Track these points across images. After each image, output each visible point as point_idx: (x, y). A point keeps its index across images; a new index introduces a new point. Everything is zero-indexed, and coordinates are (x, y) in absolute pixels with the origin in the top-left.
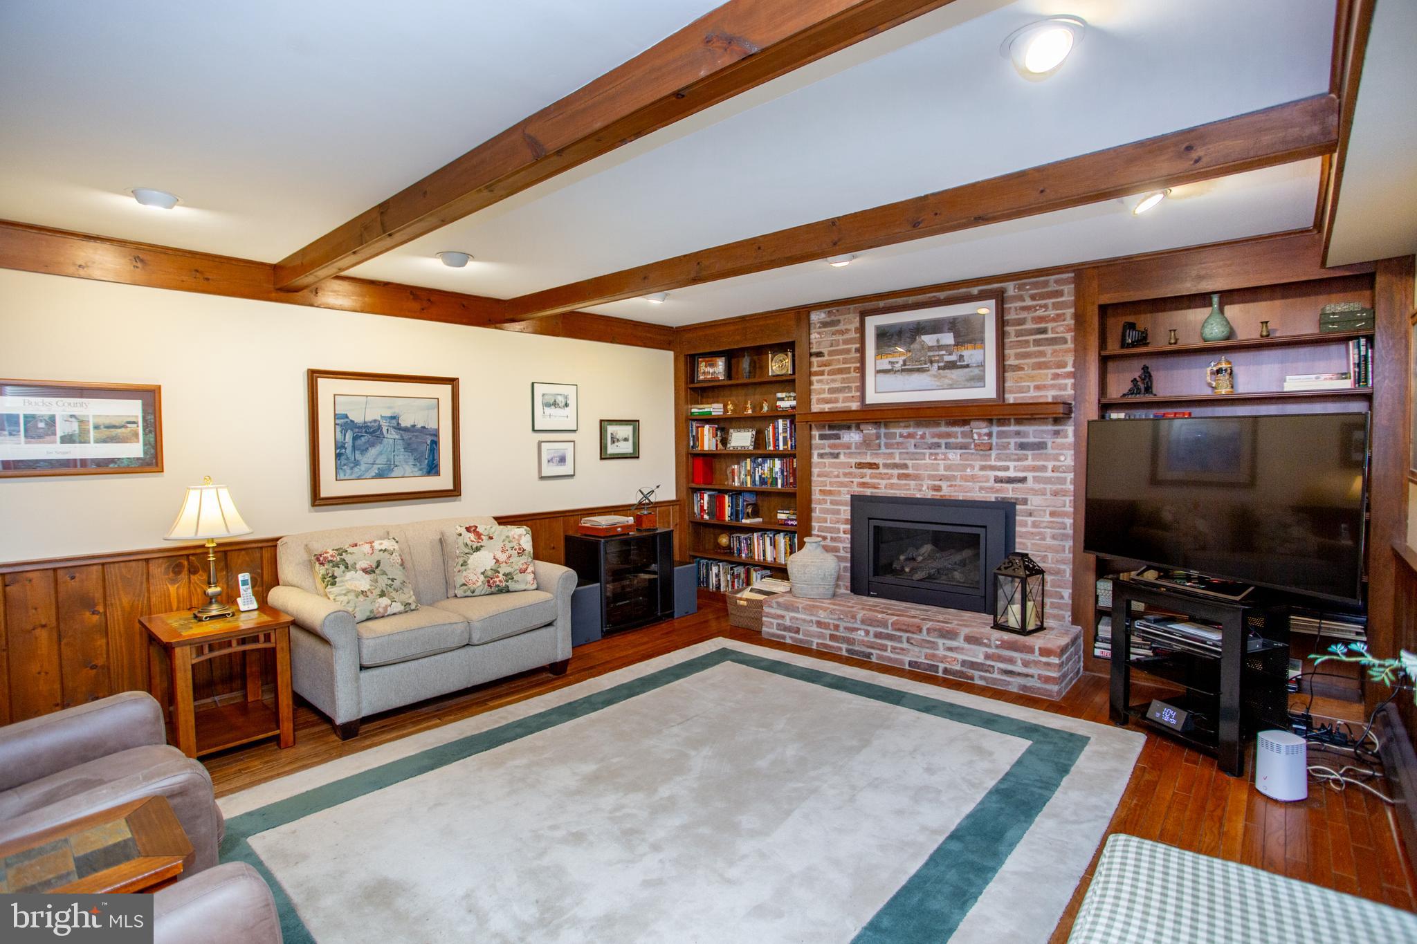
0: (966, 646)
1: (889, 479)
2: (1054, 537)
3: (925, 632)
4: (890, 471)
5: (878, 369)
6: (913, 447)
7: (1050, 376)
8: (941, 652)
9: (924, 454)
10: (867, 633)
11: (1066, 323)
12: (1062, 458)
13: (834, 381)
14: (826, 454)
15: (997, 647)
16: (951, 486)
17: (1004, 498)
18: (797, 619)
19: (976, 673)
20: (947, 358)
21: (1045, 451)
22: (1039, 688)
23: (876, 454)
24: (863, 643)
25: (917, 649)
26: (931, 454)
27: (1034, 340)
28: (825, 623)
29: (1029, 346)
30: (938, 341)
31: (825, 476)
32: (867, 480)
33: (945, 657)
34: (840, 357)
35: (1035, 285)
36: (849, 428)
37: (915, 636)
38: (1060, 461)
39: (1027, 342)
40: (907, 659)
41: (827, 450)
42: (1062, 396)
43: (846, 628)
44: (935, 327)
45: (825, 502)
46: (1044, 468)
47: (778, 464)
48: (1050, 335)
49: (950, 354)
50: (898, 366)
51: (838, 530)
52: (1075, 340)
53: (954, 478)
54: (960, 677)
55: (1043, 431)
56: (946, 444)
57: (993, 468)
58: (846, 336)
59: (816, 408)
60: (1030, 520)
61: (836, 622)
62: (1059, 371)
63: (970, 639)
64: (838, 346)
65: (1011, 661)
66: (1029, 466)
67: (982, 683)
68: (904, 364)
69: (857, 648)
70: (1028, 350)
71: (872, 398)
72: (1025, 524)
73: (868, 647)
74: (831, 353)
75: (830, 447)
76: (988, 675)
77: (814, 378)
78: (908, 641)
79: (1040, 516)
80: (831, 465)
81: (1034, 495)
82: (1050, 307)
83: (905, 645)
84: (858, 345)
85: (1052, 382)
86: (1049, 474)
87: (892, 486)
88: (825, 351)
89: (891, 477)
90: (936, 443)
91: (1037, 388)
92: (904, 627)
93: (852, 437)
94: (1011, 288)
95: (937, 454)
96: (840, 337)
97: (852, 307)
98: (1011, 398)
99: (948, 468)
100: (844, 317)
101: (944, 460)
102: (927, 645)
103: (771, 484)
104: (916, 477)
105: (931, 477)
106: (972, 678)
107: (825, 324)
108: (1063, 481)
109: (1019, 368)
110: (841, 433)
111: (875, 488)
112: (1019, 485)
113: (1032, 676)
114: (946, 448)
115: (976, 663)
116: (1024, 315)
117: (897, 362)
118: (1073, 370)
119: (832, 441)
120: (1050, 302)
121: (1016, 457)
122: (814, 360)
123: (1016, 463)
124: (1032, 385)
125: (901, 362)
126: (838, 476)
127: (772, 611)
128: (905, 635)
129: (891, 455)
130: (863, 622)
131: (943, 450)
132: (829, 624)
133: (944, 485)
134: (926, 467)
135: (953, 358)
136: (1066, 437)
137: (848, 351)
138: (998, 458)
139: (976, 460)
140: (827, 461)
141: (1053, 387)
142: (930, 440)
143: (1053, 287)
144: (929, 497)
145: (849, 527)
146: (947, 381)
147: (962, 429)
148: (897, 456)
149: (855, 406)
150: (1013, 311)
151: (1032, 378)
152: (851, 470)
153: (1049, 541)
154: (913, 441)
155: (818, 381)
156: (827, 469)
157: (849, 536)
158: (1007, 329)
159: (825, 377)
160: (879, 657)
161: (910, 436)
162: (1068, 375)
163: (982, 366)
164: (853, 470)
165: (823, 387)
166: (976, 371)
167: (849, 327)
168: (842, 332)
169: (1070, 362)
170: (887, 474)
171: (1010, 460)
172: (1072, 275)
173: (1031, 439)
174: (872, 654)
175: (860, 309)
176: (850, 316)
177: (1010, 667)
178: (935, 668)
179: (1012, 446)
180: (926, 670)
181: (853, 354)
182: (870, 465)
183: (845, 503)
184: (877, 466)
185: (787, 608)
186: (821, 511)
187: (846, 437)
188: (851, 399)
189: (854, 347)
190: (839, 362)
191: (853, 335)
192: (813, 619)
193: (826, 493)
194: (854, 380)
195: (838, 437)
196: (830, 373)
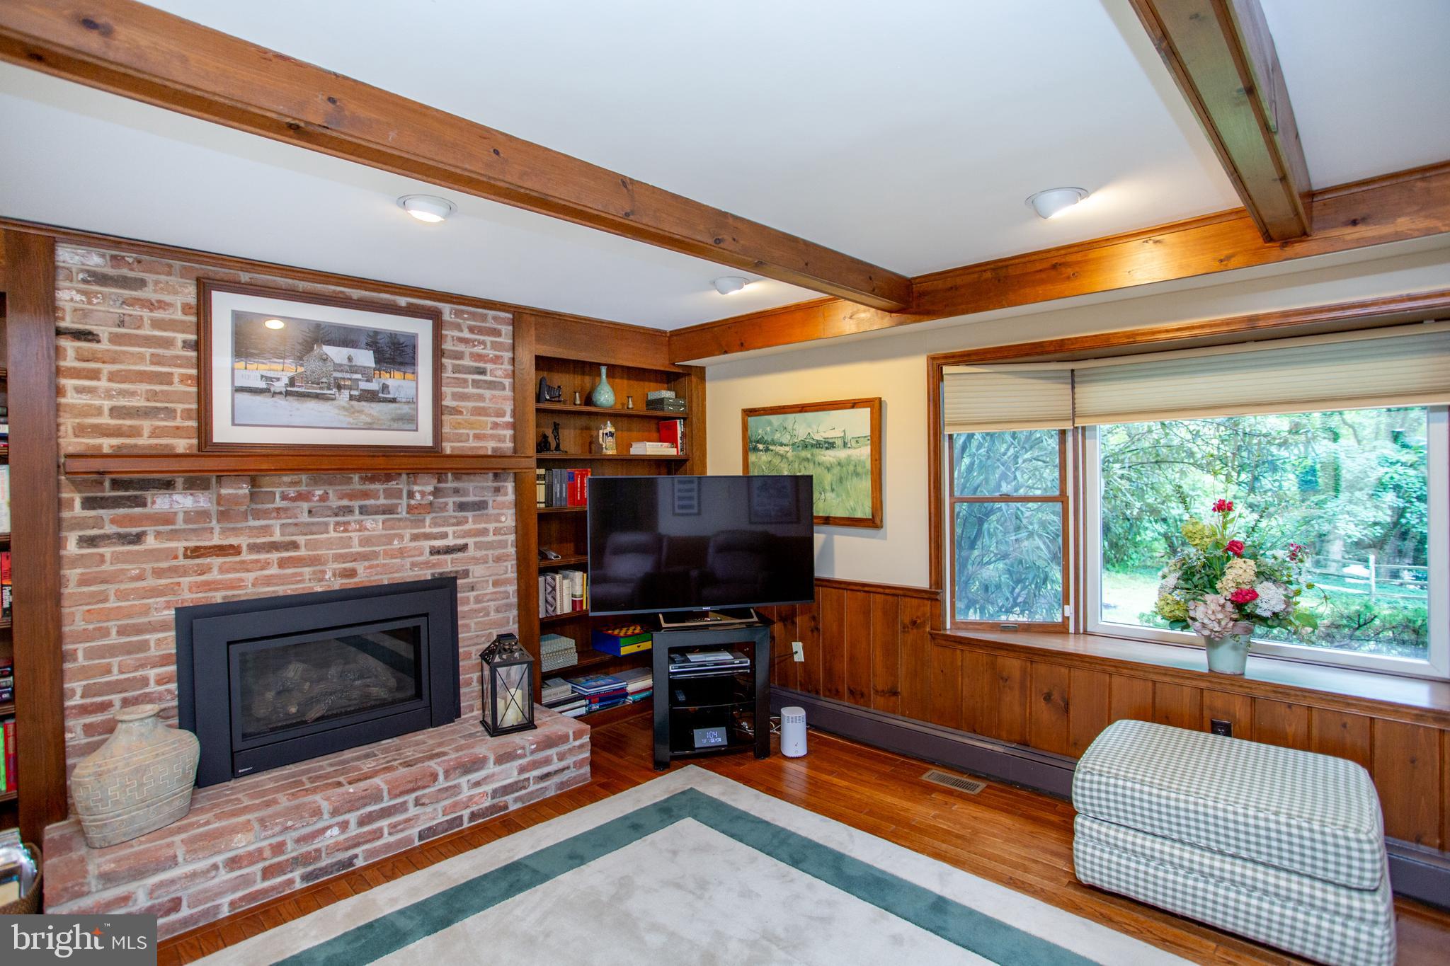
0: (498, 769)
1: (262, 569)
2: (498, 610)
3: (441, 777)
4: (263, 556)
5: (238, 384)
6: (306, 514)
7: (489, 425)
8: (466, 793)
9: (327, 524)
10: (344, 826)
11: (503, 367)
12: (503, 519)
13: (122, 393)
14: (103, 537)
15: (533, 752)
16: (370, 567)
17: (441, 574)
18: (171, 882)
19: (509, 798)
20: (364, 385)
21: (485, 512)
22: (575, 777)
23: (233, 529)
24: (338, 847)
25: (429, 809)
26: (337, 524)
27: (473, 381)
28: (250, 854)
29: (467, 387)
30: (350, 359)
31: (106, 582)
32: (214, 575)
33: (471, 798)
34: (147, 351)
35: (473, 316)
36: (168, 485)
37: (427, 791)
38: (501, 522)
39: (465, 381)
40: (414, 832)
41: (110, 529)
42: (500, 448)
43: (298, 841)
44: (346, 338)
45: (105, 633)
46: (484, 532)
48: (488, 378)
49: (368, 381)
50: (279, 386)
51: (145, 681)
52: (514, 389)
53: (375, 555)
54: (491, 814)
55: (483, 488)
56: (361, 507)
57: (428, 537)
58: (158, 314)
59: (73, 444)
60: (472, 594)
61: (274, 841)
62: (499, 420)
63: (500, 760)
64: (139, 328)
65: (547, 761)
66: (470, 530)
67: (519, 805)
68: (292, 382)
69: (322, 864)
70: (466, 390)
71: (223, 432)
72: (467, 601)
73: (347, 849)
74: (115, 339)
75: (117, 522)
76: (524, 792)
77: (69, 383)
78: (418, 803)
79: (483, 588)
80: (117, 558)
81: (476, 564)
82: (489, 345)
83: (413, 811)
84: (193, 337)
85: (491, 432)
86: (491, 538)
87: (268, 581)
88: (103, 332)
89: (266, 565)
90: (344, 507)
91: (477, 437)
92: (410, 786)
93: (183, 502)
94: (446, 309)
95: (347, 523)
96: (146, 314)
97: (177, 264)
98: (448, 448)
99: (365, 542)
100: (155, 277)
101: (360, 530)
102: (445, 795)
104: (314, 561)
106: (506, 807)
107: (98, 278)
108: (502, 544)
109: (456, 411)
110: (148, 495)
111: (233, 588)
112: (460, 555)
113: (568, 768)
114: (361, 513)
115: (511, 785)
116: (461, 347)
117: (278, 379)
118: (511, 420)
119: (122, 511)
120: (488, 339)
121: (455, 520)
122: (70, 345)
123: (455, 528)
124: (471, 433)
125: (285, 380)
126: (140, 578)
128: (410, 798)
129: (266, 530)
130: (335, 813)
131: (357, 516)
132: (260, 851)
133: (360, 567)
134: (329, 544)
135: (374, 386)
136: (506, 494)
137: (168, 343)
138: (434, 524)
139: (405, 528)
140: (107, 551)
141: (493, 437)
142: (335, 502)
143: (491, 324)
144: (337, 587)
145: (173, 668)
146: (364, 418)
147: (385, 486)
148: (277, 531)
149: (182, 445)
150: (449, 339)
151: (471, 425)
152: (175, 562)
153: (494, 616)
154: (305, 506)
155: (82, 390)
156: (107, 567)
157: (173, 686)
158: (444, 360)
159: (103, 384)
160: (369, 854)
161: (301, 497)
162: (507, 425)
163: (413, 402)
164: (181, 561)
165: (97, 402)
166: (406, 409)
167: (167, 298)
168: (150, 305)
169: (509, 412)
170: (257, 561)
171: (448, 526)
172: (510, 316)
173: (471, 498)
174: (356, 856)
175: (200, 274)
176: (172, 280)
177: (545, 770)
178: (458, 822)
179: (451, 506)
180: (446, 831)
181: (178, 351)
182: (221, 550)
183: (163, 627)
184: (236, 550)
185: (138, 873)
186: (90, 654)
187: (161, 502)
188: (177, 432)
189: (180, 337)
190: (141, 358)
191: (179, 316)
192: (219, 859)
193: (108, 615)
194: (182, 397)
195: (139, 503)
196: (113, 377)
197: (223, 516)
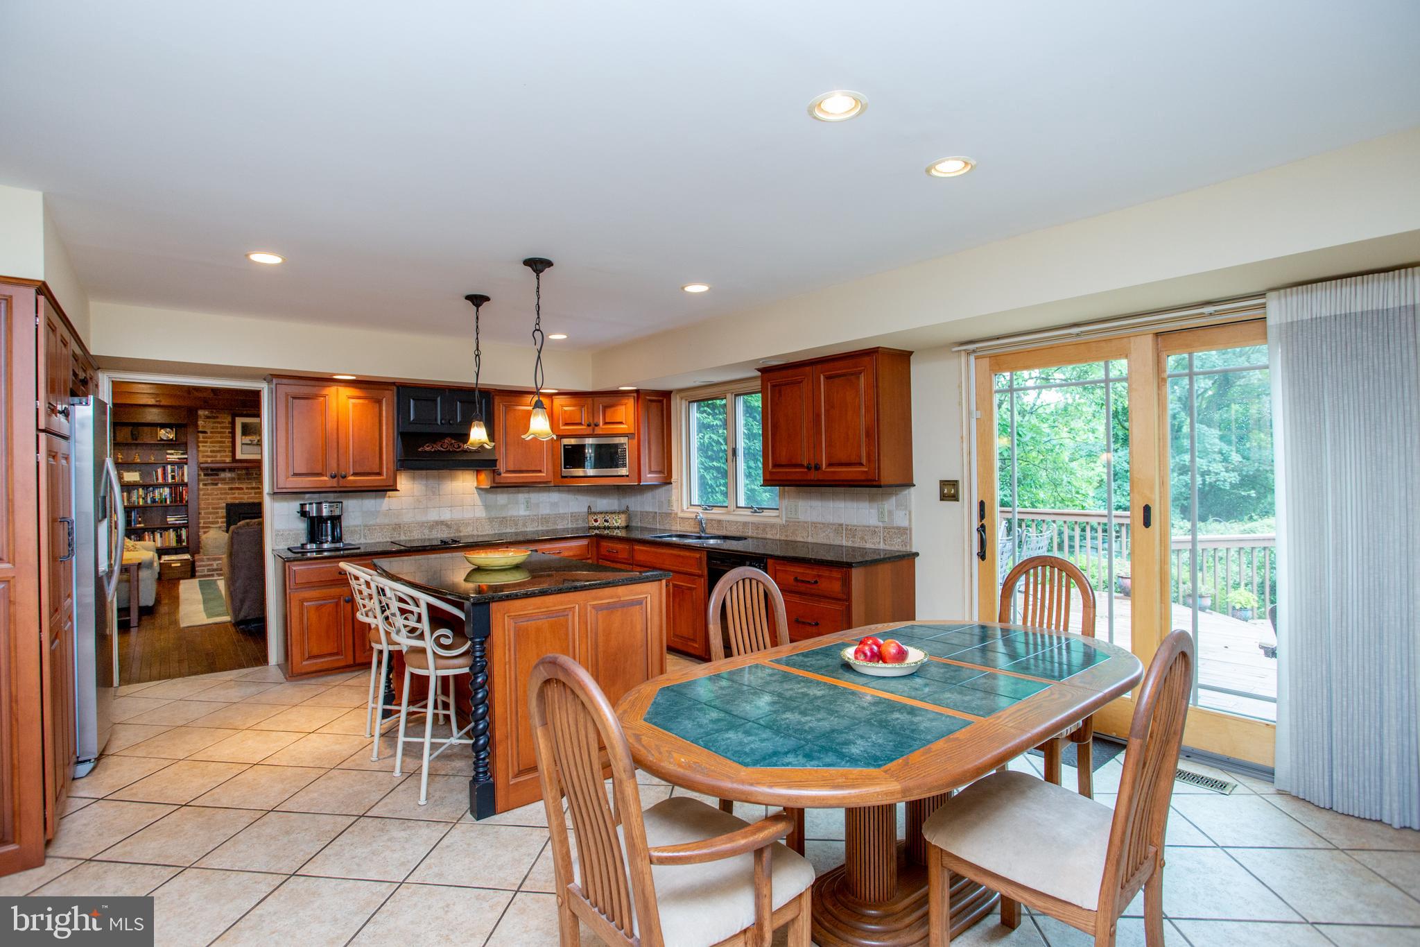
5: (243, 442)
13: (214, 446)
14: (209, 484)
31: (209, 495)
32: (236, 495)
34: (218, 435)
36: (224, 470)
41: (209, 482)
45: (208, 509)
47: (167, 491)
50: (255, 442)
51: (218, 522)
58: (222, 425)
59: (201, 460)
64: (216, 429)
71: (239, 456)
74: (211, 432)
75: (212, 480)
77: (200, 444)
80: (211, 489)
84: (231, 430)
87: (251, 498)
88: (208, 431)
89: (251, 493)
93: (228, 475)
96: (219, 425)
100: (221, 415)
103: (161, 502)
107: (208, 417)
110: (219, 473)
111: (242, 499)
119: (213, 477)
122: (200, 435)
126: (217, 495)
127: (204, 563)
129: (251, 483)
137: (224, 433)
140: (209, 487)
145: (225, 520)
148: (255, 484)
149: (228, 460)
155: (203, 446)
156: (209, 491)
157: (225, 524)
159: (208, 444)
164: (227, 491)
165: (207, 449)
167: (223, 420)
168: (220, 423)
175: (233, 413)
176: (226, 416)
181: (227, 434)
182: (238, 489)
183: (222, 508)
184: (242, 489)
185: (215, 559)
186: (205, 513)
187: (222, 475)
188: (226, 456)
189: (227, 430)
190: (217, 437)
191: (226, 425)
193: (209, 504)
194: (227, 447)
195: (217, 475)
196: (211, 443)
197: (239, 479)
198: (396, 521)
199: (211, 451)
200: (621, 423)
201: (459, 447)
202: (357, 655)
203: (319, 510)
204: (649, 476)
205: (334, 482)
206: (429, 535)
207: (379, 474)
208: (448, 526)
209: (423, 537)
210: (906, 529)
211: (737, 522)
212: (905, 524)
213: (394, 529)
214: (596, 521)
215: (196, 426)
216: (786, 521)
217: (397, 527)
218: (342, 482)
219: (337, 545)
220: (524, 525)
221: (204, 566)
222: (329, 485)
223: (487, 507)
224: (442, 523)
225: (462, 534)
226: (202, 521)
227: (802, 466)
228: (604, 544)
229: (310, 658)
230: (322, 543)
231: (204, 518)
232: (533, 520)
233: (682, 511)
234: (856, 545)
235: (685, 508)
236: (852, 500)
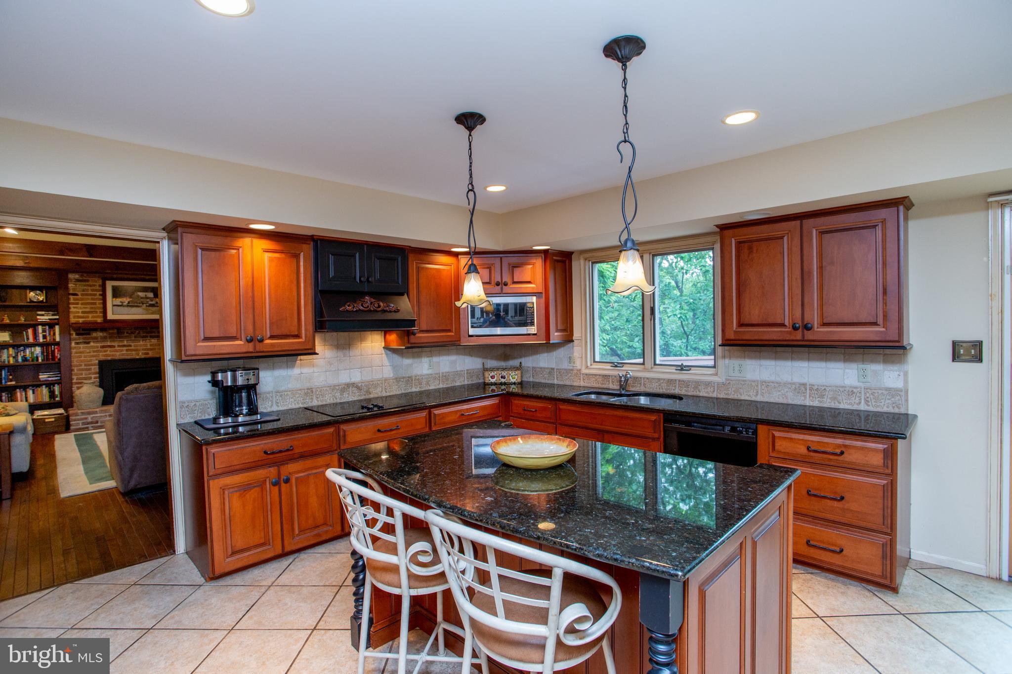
4: (121, 348)
5: (114, 304)
6: (134, 337)
9: (140, 340)
13: (85, 308)
14: (80, 342)
16: (153, 352)
18: (96, 417)
20: (150, 303)
23: (113, 341)
26: (143, 340)
30: (146, 295)
31: (81, 353)
32: (108, 353)
34: (90, 297)
36: (96, 330)
41: (82, 340)
44: (144, 289)
45: (81, 365)
47: (38, 350)
49: (152, 301)
50: (125, 304)
51: (91, 378)
53: (155, 349)
58: (94, 288)
59: (73, 320)
64: (87, 291)
68: (129, 302)
71: (110, 316)
74: (82, 295)
75: (84, 339)
77: (71, 306)
80: (83, 348)
84: (101, 293)
87: (123, 355)
88: (79, 293)
89: (122, 351)
90: (145, 336)
93: (100, 334)
95: (146, 340)
96: (89, 288)
97: (97, 275)
99: (151, 345)
100: (91, 279)
101: (150, 342)
103: (33, 361)
104: (136, 350)
105: (143, 350)
107: (78, 280)
110: (91, 332)
111: (113, 356)
114: (150, 337)
117: (125, 302)
119: (85, 336)
122: (71, 297)
125: (127, 302)
126: (90, 352)
127: (79, 417)
129: (122, 341)
134: (141, 346)
137: (95, 295)
140: (81, 346)
142: (142, 335)
144: (143, 357)
145: (98, 375)
146: (150, 311)
148: (125, 342)
149: (99, 320)
154: (133, 335)
155: (74, 308)
156: (81, 349)
157: (98, 380)
159: (79, 306)
164: (99, 349)
165: (78, 310)
167: (95, 283)
168: (91, 286)
170: (120, 350)
175: (103, 277)
176: (96, 279)
181: (98, 297)
182: (110, 346)
183: (94, 365)
184: (114, 347)
185: (89, 413)
186: (77, 370)
187: (94, 334)
188: (98, 317)
189: (98, 293)
190: (88, 299)
191: (98, 288)
192: (107, 414)
193: (82, 361)
194: (98, 308)
195: (89, 334)
196: (82, 304)
197: (110, 338)
198: (308, 385)
199: (83, 312)
200: (529, 282)
201: (379, 306)
202: (286, 542)
203: (234, 379)
204: (556, 334)
205: (250, 347)
206: (341, 399)
207: (298, 336)
208: (359, 388)
209: (335, 401)
210: (898, 390)
211: (659, 379)
212: (899, 384)
213: (306, 394)
214: (493, 377)
215: (67, 288)
216: (727, 380)
217: (309, 392)
218: (260, 347)
219: (254, 417)
220: (428, 384)
221: (78, 420)
222: (244, 350)
223: (394, 367)
224: (353, 385)
225: (372, 396)
226: (75, 377)
227: (783, 325)
228: (516, 402)
229: (234, 553)
230: (237, 416)
231: (77, 375)
232: (435, 379)
233: (587, 367)
234: (825, 405)
235: (589, 365)
236: (821, 360)
